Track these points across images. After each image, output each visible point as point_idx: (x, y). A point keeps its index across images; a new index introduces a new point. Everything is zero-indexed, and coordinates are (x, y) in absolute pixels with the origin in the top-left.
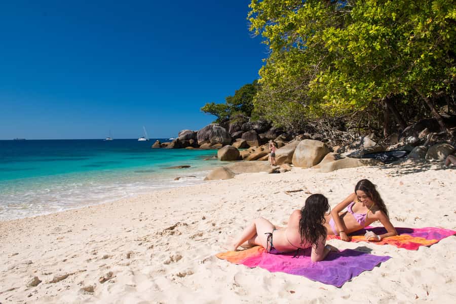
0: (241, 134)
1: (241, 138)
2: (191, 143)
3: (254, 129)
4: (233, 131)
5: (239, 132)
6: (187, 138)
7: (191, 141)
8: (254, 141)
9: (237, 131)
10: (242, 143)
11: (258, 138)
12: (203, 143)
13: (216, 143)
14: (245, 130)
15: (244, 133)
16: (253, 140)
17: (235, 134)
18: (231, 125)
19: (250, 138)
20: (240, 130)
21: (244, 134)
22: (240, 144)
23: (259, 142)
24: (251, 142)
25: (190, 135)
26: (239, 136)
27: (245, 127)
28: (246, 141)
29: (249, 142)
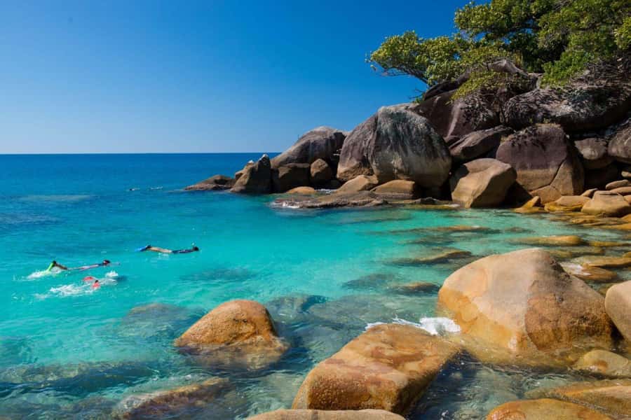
0: (496, 139)
1: (493, 156)
2: (314, 171)
3: (554, 120)
4: (464, 128)
5: (490, 132)
6: (306, 153)
7: (317, 166)
8: (552, 171)
9: (483, 126)
10: (494, 180)
11: (574, 157)
12: (354, 172)
13: (393, 177)
14: (516, 123)
15: (507, 134)
16: (546, 166)
17: (471, 139)
18: (458, 107)
19: (531, 156)
20: (491, 123)
21: (505, 142)
22: (486, 183)
23: (575, 178)
24: (539, 172)
25: (315, 144)
26: (487, 150)
27: (514, 111)
28: (512, 172)
29: (526, 175)
